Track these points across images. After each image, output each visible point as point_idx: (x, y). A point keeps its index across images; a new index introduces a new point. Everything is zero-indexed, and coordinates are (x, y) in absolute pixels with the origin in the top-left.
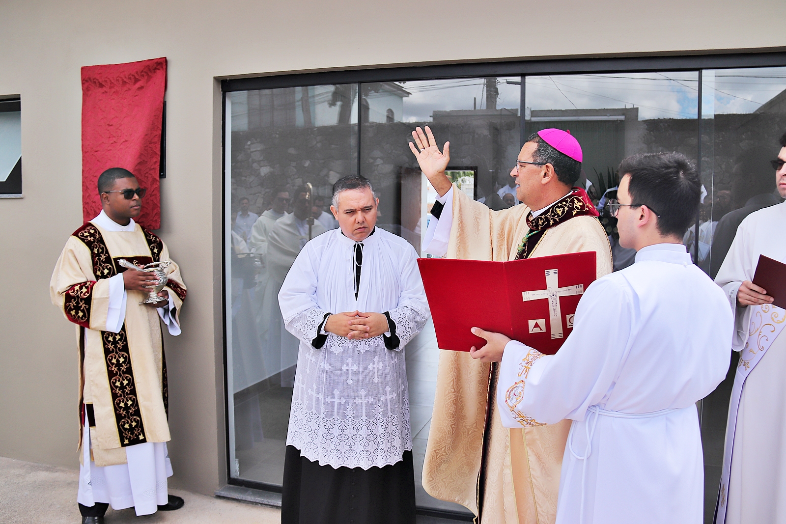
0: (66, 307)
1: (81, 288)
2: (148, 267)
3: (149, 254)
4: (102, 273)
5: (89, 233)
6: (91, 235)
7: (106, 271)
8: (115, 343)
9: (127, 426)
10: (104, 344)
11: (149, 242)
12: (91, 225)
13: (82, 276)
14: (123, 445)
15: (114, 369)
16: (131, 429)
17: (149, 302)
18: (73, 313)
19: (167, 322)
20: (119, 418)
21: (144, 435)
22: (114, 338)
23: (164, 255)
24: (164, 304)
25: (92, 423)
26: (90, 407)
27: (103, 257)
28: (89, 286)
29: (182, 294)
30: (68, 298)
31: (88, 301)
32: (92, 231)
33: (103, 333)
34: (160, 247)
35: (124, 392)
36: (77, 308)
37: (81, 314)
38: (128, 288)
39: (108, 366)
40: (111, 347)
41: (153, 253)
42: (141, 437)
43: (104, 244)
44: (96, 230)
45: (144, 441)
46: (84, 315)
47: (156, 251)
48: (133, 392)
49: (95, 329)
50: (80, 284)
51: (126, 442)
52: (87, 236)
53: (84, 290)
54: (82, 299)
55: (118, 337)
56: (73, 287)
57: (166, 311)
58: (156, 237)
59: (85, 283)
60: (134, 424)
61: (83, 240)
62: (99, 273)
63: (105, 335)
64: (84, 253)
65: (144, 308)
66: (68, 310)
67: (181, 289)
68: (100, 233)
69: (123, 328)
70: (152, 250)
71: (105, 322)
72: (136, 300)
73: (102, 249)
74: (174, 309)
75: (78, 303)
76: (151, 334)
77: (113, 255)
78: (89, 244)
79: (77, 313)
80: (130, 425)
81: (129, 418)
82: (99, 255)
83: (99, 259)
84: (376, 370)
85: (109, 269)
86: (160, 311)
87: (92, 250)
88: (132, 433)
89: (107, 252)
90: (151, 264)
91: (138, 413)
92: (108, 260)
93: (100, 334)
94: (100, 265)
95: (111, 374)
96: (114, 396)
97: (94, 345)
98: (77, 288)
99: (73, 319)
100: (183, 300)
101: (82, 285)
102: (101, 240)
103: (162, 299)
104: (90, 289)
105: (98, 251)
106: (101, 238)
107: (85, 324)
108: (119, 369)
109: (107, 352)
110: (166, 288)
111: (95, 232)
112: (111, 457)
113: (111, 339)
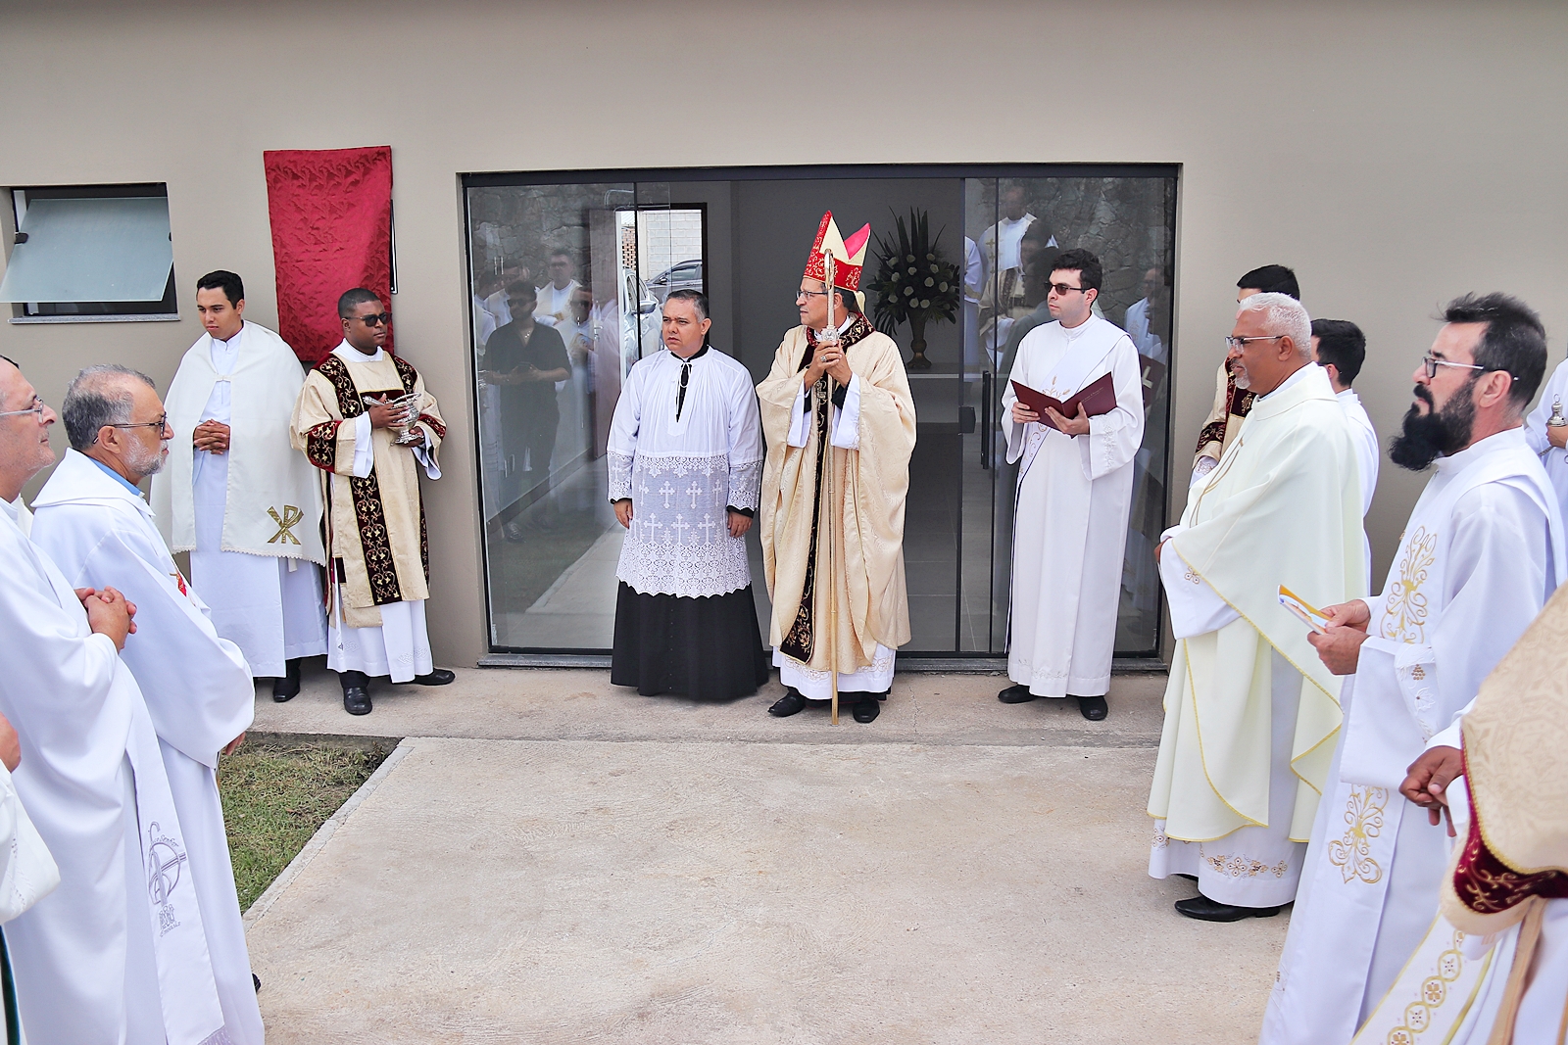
0: (309, 450)
1: (325, 429)
2: (399, 401)
3: (401, 387)
4: (348, 410)
5: (332, 366)
6: (334, 368)
7: (352, 409)
8: (365, 488)
9: (380, 582)
10: (353, 490)
11: (401, 372)
12: (333, 356)
13: (326, 416)
14: (377, 604)
15: (365, 518)
16: (385, 586)
17: (401, 441)
18: (317, 456)
19: (426, 464)
20: (371, 572)
21: (399, 593)
22: (364, 484)
23: (419, 385)
24: (420, 442)
25: (342, 579)
26: (340, 561)
27: (348, 393)
28: (333, 426)
29: (440, 431)
30: (311, 440)
31: (333, 443)
32: (335, 364)
33: (351, 478)
34: (414, 377)
35: (375, 543)
36: (321, 451)
37: (325, 458)
38: (377, 425)
39: (358, 514)
40: (361, 493)
41: (405, 385)
42: (396, 595)
43: (349, 377)
44: (339, 362)
45: (399, 599)
46: (329, 459)
47: (408, 382)
48: (386, 544)
49: (341, 474)
50: (323, 424)
51: (380, 600)
52: (329, 370)
53: (328, 431)
54: (326, 441)
55: (368, 482)
56: (315, 428)
57: (423, 450)
58: (408, 365)
59: (330, 423)
60: (388, 580)
61: (325, 374)
62: (344, 411)
63: (354, 481)
64: (327, 388)
65: (396, 449)
66: (310, 453)
67: (439, 425)
68: (343, 365)
69: (373, 472)
70: (404, 382)
71: (352, 467)
72: (384, 439)
73: (347, 383)
74: (432, 448)
75: (321, 445)
76: (405, 479)
77: (359, 391)
78: (332, 379)
79: (321, 456)
80: (384, 581)
81: (382, 573)
82: (343, 390)
83: (344, 395)
84: (694, 495)
85: (356, 406)
86: (415, 449)
87: (336, 385)
88: (386, 590)
89: (353, 387)
90: (403, 397)
91: (391, 567)
92: (354, 395)
93: (348, 479)
94: (346, 401)
95: (361, 524)
96: (366, 548)
97: (342, 491)
98: (320, 429)
99: (318, 464)
100: (441, 438)
101: (326, 426)
102: (346, 373)
103: (415, 437)
104: (335, 430)
105: (343, 385)
106: (345, 370)
107: (331, 469)
108: (370, 518)
109: (356, 499)
110: (419, 424)
111: (339, 364)
112: (365, 617)
113: (360, 484)
